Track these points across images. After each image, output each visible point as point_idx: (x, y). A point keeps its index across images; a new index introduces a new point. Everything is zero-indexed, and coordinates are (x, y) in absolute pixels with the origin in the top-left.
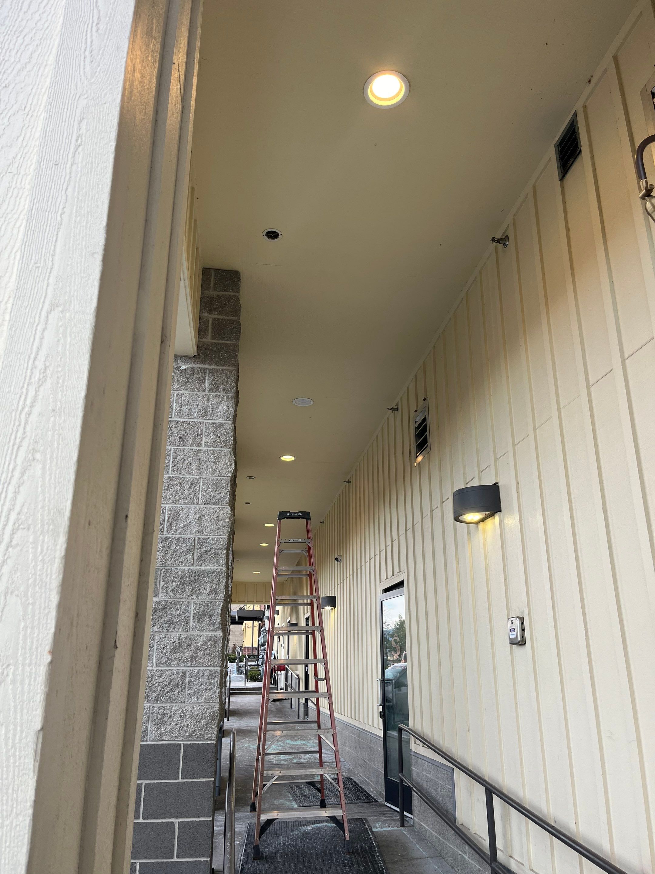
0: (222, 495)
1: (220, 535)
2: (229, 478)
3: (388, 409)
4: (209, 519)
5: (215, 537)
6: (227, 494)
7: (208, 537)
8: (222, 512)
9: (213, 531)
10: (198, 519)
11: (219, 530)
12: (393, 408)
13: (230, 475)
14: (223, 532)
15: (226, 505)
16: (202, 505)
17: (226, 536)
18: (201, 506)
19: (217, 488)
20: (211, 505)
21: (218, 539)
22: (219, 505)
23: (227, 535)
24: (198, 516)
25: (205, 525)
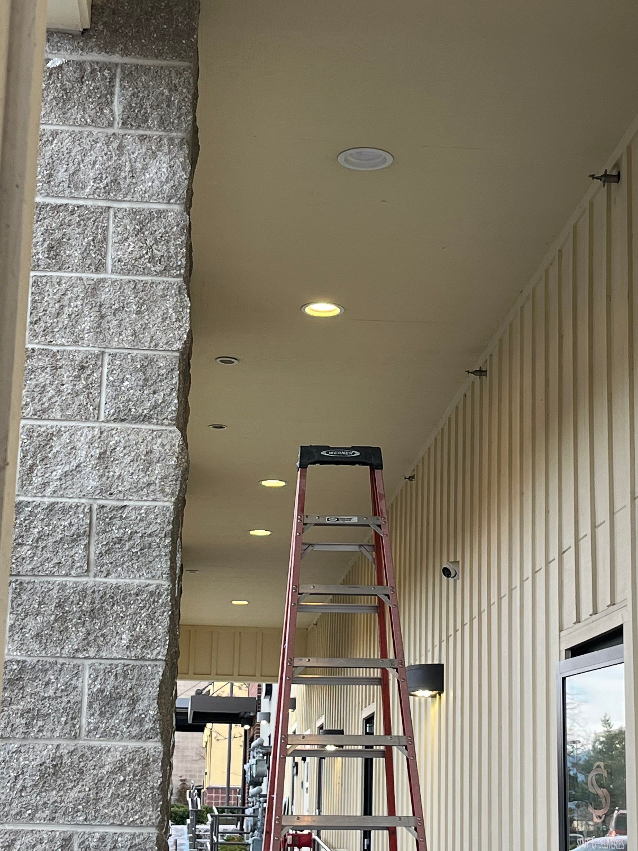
0: (159, 397)
1: (154, 500)
2: (177, 354)
3: (593, 176)
4: (128, 459)
5: (141, 503)
6: (171, 394)
7: (125, 503)
8: (159, 441)
9: (137, 489)
10: (99, 458)
11: (152, 488)
12: (605, 175)
13: (178, 345)
14: (163, 491)
15: (169, 425)
16: (108, 421)
17: (169, 503)
18: (107, 425)
19: (146, 380)
20: (130, 422)
21: (148, 511)
22: (150, 423)
23: (173, 499)
24: (98, 451)
25: (117, 474)
